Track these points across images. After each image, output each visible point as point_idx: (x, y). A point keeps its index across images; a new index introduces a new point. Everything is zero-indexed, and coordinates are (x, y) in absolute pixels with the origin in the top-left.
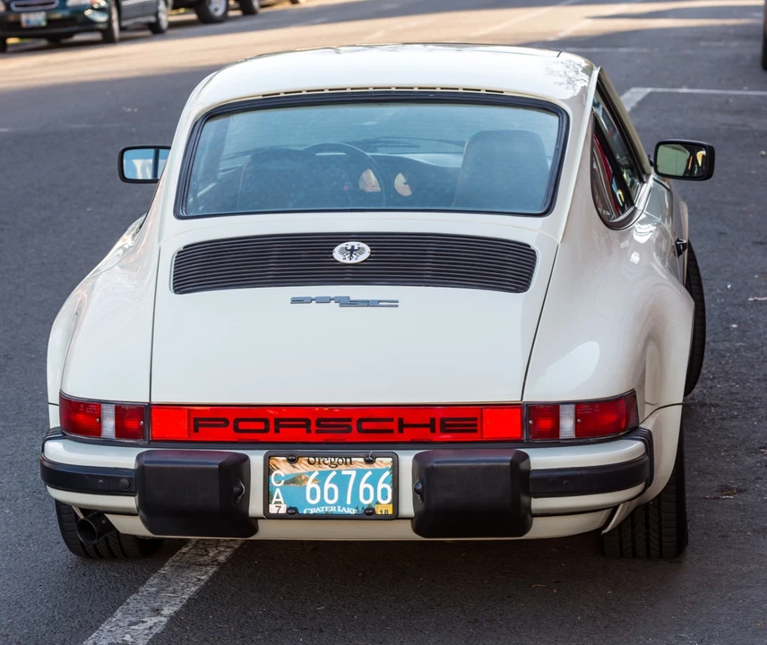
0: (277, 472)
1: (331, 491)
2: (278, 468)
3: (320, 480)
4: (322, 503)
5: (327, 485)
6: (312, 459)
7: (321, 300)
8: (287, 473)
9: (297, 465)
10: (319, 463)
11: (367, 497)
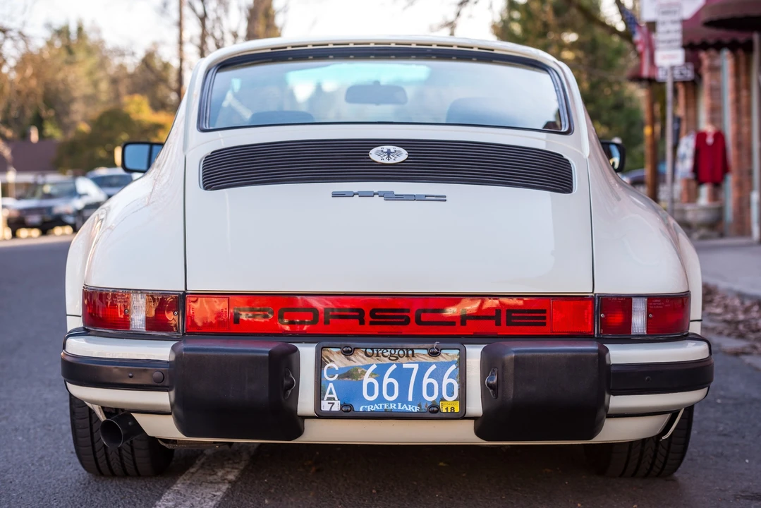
0: (330, 365)
1: (391, 386)
2: (331, 361)
3: (379, 374)
4: (381, 399)
5: (386, 380)
6: (369, 351)
7: (363, 195)
8: (342, 366)
9: (352, 357)
10: (378, 355)
11: (430, 393)
